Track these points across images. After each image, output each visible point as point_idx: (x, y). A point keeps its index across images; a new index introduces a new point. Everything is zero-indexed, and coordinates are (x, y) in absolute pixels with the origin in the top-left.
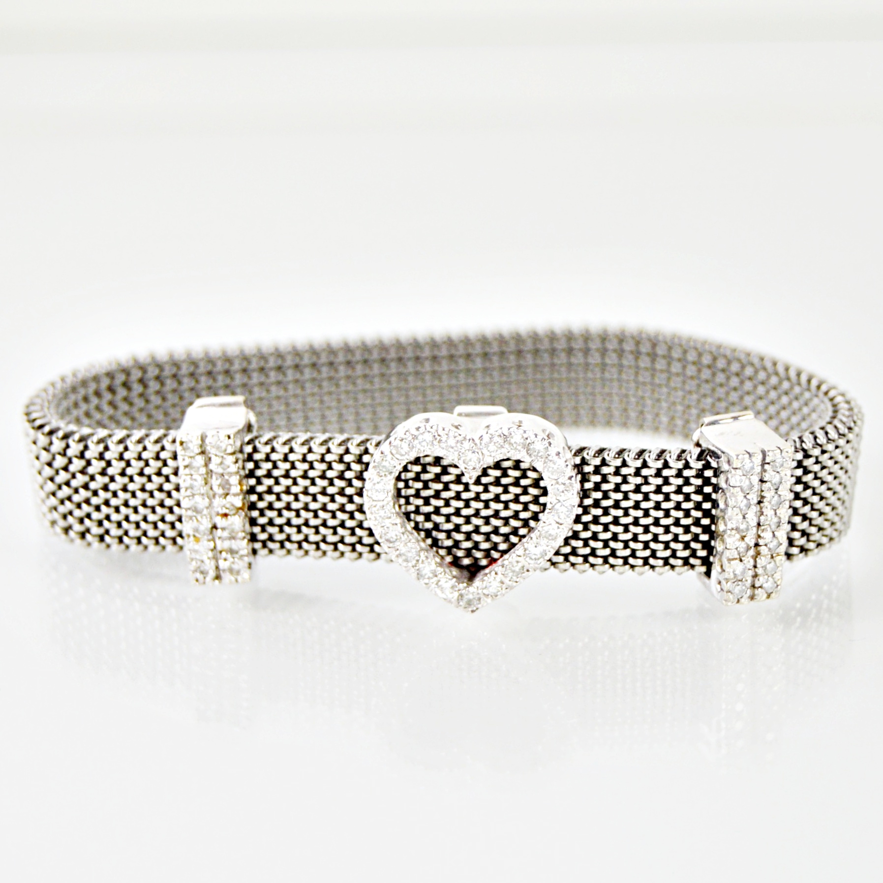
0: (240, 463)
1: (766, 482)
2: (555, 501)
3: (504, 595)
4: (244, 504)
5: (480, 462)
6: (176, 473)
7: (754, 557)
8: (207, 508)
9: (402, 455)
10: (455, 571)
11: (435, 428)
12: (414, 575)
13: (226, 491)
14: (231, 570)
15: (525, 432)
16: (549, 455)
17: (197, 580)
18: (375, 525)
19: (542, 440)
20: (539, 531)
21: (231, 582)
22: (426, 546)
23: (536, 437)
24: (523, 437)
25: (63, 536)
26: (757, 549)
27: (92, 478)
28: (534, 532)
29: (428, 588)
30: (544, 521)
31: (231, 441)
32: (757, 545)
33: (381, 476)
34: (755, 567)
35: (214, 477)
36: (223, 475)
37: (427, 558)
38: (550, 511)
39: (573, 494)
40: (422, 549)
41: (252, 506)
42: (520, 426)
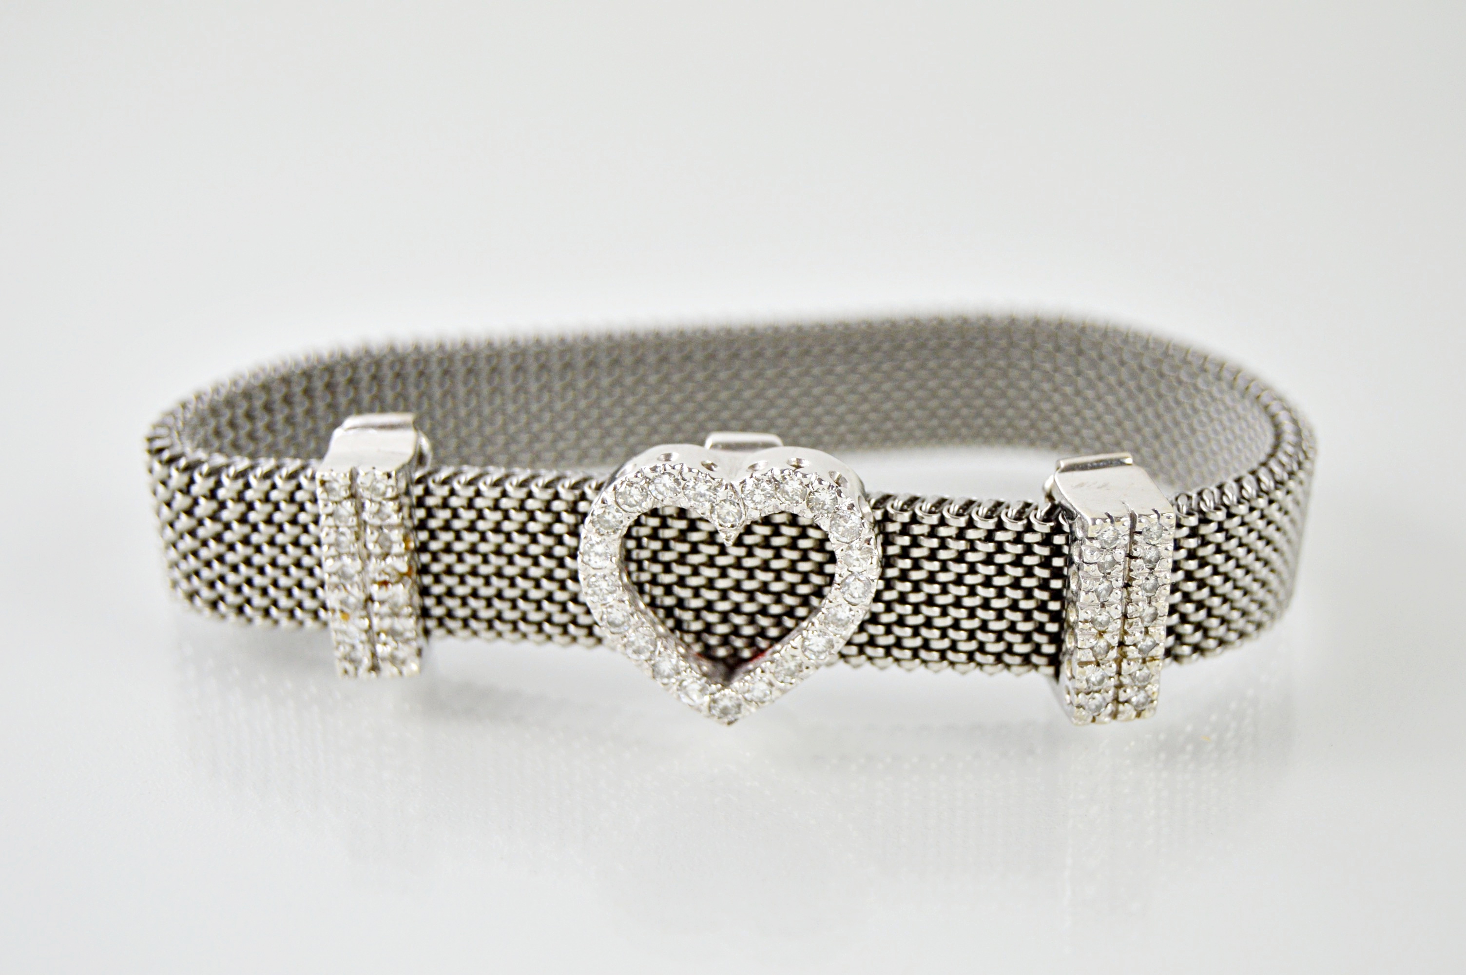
0: (406, 511)
1: (1136, 558)
2: (846, 573)
3: (774, 701)
4: (410, 568)
5: (741, 517)
6: (316, 522)
7: (1119, 661)
8: (359, 573)
9: (630, 506)
10: (706, 666)
11: (678, 467)
12: (649, 673)
13: (386, 550)
14: (393, 659)
15: (805, 476)
16: (838, 509)
17: (346, 672)
18: (593, 602)
19: (828, 489)
20: (823, 613)
21: (393, 676)
22: (666, 630)
23: (821, 483)
24: (802, 483)
25: (187, 603)
26: (1122, 649)
27: (228, 526)
28: (816, 615)
29: (668, 690)
30: (831, 600)
31: (392, 482)
32: (1121, 644)
33: (603, 535)
34: (1119, 673)
35: (369, 531)
36: (380, 528)
37: (666, 648)
38: (839, 587)
39: (871, 563)
40: (659, 636)
41: (424, 570)
42: (798, 467)
